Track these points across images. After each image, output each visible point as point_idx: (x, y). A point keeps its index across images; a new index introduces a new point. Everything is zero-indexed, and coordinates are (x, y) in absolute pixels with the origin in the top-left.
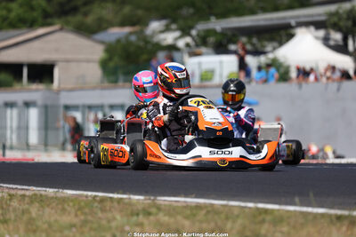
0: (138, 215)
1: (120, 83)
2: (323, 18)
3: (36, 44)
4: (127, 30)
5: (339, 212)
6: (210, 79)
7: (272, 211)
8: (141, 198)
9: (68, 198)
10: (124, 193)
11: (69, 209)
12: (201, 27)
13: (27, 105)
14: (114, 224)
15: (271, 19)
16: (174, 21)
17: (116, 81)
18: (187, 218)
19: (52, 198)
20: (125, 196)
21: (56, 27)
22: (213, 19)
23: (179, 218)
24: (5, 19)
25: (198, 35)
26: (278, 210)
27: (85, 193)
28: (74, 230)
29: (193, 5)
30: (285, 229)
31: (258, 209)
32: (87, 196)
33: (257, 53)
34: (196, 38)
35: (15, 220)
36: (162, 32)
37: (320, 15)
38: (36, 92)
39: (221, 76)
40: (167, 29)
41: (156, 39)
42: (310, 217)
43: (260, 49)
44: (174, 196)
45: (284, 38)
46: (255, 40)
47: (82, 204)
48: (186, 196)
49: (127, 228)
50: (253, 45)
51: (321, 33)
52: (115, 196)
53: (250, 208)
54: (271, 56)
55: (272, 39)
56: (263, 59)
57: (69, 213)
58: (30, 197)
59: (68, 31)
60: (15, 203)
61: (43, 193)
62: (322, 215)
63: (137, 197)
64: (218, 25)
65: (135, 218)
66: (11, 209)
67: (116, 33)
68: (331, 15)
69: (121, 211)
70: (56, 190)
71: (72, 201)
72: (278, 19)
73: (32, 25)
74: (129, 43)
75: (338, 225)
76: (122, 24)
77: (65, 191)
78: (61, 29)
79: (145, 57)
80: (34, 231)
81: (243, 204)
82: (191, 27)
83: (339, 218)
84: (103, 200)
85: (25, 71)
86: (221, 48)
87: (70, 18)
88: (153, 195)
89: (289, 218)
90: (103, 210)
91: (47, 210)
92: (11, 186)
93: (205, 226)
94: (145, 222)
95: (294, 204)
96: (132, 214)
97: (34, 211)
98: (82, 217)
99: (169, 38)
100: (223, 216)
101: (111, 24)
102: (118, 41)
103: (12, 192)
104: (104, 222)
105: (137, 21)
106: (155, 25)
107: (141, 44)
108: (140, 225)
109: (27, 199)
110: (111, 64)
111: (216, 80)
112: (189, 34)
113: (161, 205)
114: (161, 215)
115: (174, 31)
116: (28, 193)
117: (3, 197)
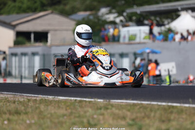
0: (100, 109)
3: (38, 21)
4: (88, 13)
6: (134, 39)
7: (176, 107)
8: (102, 100)
9: (61, 101)
10: (92, 98)
11: (61, 106)
12: (129, 11)
13: (34, 54)
14: (88, 114)
15: (168, 7)
16: (114, 8)
18: (129, 111)
19: (52, 101)
20: (92, 100)
21: (49, 12)
22: (135, 7)
23: (124, 111)
24: (20, 8)
25: (127, 15)
26: (180, 106)
27: (70, 98)
28: (65, 117)
30: (184, 116)
31: (168, 106)
32: (71, 100)
33: (159, 25)
34: (126, 17)
35: (32, 112)
36: (107, 14)
38: (39, 47)
39: (140, 37)
40: (110, 12)
41: (103, 18)
43: (161, 23)
44: (120, 99)
45: (174, 17)
46: (158, 19)
47: (69, 104)
48: (127, 99)
49: (95, 116)
50: (157, 21)
52: (87, 100)
53: (164, 105)
54: (167, 26)
55: (167, 18)
56: (163, 28)
57: (62, 108)
58: (40, 100)
59: (56, 14)
60: (31, 104)
61: (46, 98)
63: (99, 100)
64: (138, 10)
65: (99, 111)
66: (29, 106)
67: (82, 14)
69: (91, 107)
70: (53, 97)
71: (63, 102)
72: (171, 6)
73: (35, 11)
74: (89, 20)
76: (85, 10)
78: (52, 13)
79: (98, 28)
80: (43, 118)
81: (159, 103)
82: (123, 11)
84: (80, 101)
85: (32, 36)
86: (140, 23)
87: (57, 7)
88: (108, 99)
89: (186, 110)
90: (81, 107)
91: (50, 107)
92: (28, 95)
93: (139, 115)
94: (105, 113)
95: (189, 103)
96: (98, 109)
97: (42, 107)
98: (70, 111)
99: (111, 17)
100: (148, 109)
101: (79, 10)
102: (84, 19)
103: (29, 98)
104: (82, 113)
105: (94, 9)
106: (104, 10)
107: (96, 20)
108: (103, 114)
109: (38, 102)
111: (138, 40)
112: (122, 15)
113: (113, 104)
114: (114, 109)
115: (114, 13)
116: (38, 99)
117: (24, 100)
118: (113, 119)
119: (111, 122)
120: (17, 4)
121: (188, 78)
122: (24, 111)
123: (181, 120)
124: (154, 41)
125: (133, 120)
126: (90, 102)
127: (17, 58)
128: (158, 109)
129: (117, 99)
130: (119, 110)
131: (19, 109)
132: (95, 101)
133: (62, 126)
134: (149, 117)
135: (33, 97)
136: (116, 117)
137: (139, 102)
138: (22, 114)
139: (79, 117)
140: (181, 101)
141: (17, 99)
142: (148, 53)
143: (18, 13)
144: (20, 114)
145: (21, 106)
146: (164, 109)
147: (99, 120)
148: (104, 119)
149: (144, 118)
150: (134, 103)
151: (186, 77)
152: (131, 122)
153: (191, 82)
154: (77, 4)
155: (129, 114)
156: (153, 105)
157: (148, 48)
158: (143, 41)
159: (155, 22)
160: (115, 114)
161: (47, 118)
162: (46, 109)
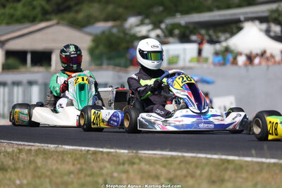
0: (124, 164)
1: (105, 66)
2: (266, 14)
3: (38, 35)
4: (109, 24)
6: (176, 63)
7: (233, 161)
8: (126, 151)
9: (67, 152)
10: (112, 148)
11: (67, 159)
12: (169, 21)
13: (31, 83)
14: (105, 171)
15: (225, 15)
16: (147, 17)
17: (101, 65)
18: (164, 166)
19: (54, 152)
20: (112, 150)
21: (54, 22)
22: (178, 16)
23: (158, 166)
24: (12, 16)
25: (166, 28)
26: (238, 160)
27: (80, 148)
28: (72, 176)
29: (162, 4)
30: (244, 175)
31: (221, 160)
32: (81, 151)
33: (212, 42)
34: (165, 31)
35: (24, 169)
36: (138, 25)
37: (263, 12)
38: (37, 73)
39: (184, 60)
40: (142, 23)
41: (132, 32)
42: (265, 166)
43: (214, 38)
44: (152, 150)
45: (235, 30)
46: (211, 32)
47: (78, 156)
48: (162, 150)
49: (115, 174)
50: (210, 36)
51: (264, 26)
52: (105, 150)
53: (215, 159)
54: (224, 44)
55: (224, 31)
56: (218, 47)
57: (68, 163)
58: (36, 151)
59: (63, 25)
60: (23, 156)
61: (46, 148)
62: (275, 164)
63: (122, 151)
64: (182, 20)
65: (121, 167)
66: (20, 160)
67: (102, 26)
68: (272, 11)
69: (110, 161)
70: (56, 146)
71: (70, 154)
73: (33, 20)
74: (111, 34)
76: (106, 20)
77: (64, 146)
78: (58, 24)
79: (124, 45)
80: (40, 177)
81: (209, 156)
82: (161, 22)
84: (95, 153)
85: (29, 57)
86: (184, 38)
87: (65, 15)
88: (135, 150)
89: (247, 166)
90: (95, 161)
91: (50, 161)
92: (19, 143)
93: (178, 172)
94: (130, 169)
95: (251, 156)
96: (119, 164)
97: (39, 161)
98: (79, 166)
99: (143, 30)
100: (193, 165)
101: (97, 20)
102: (103, 33)
103: (20, 147)
104: (96, 170)
105: (118, 18)
106: (132, 20)
107: (121, 35)
108: (126, 172)
109: (33, 153)
110: (97, 51)
111: (181, 64)
112: (159, 28)
113: (142, 157)
114: (143, 164)
115: (147, 24)
116: (33, 148)
117: (13, 151)
118: (142, 178)
119: (138, 182)
120: (8, 11)
122: (13, 167)
123: (239, 180)
126: (108, 153)
127: (6, 89)
128: (206, 164)
129: (148, 150)
130: (151, 165)
131: (5, 163)
132: (116, 152)
134: (193, 176)
135: (27, 145)
136: (145, 176)
137: (180, 154)
138: (9, 170)
140: (241, 152)
141: (3, 149)
143: (8, 24)
144: (6, 170)
145: (8, 159)
148: (128, 178)
149: (186, 177)
150: (172, 156)
154: (94, 11)
155: (164, 171)
156: (199, 158)
158: (188, 64)
159: (207, 37)
160: (143, 172)
161: (46, 177)
162: (44, 163)
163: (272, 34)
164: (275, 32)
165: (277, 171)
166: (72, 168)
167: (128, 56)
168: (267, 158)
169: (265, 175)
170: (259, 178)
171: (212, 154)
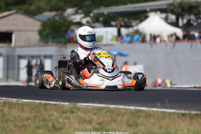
0: (66, 113)
1: (50, 43)
2: (165, 7)
4: (53, 13)
5: (183, 112)
6: (101, 41)
7: (144, 111)
8: (67, 104)
9: (25, 104)
10: (57, 101)
11: (26, 109)
12: (96, 11)
14: (53, 118)
15: (135, 7)
16: (80, 8)
17: (47, 42)
18: (95, 114)
19: (16, 103)
20: (58, 103)
21: (14, 11)
22: (102, 8)
23: (90, 114)
25: (94, 16)
26: (148, 110)
27: (34, 101)
28: (30, 121)
30: (152, 121)
31: (136, 110)
32: (35, 103)
33: (127, 26)
34: (93, 18)
36: (74, 14)
37: (163, 5)
38: (2, 48)
39: (107, 39)
40: (76, 13)
41: (70, 19)
42: (167, 114)
43: (128, 23)
44: (86, 103)
45: (143, 18)
46: (126, 20)
47: (34, 107)
48: (93, 103)
49: (60, 120)
50: (125, 22)
51: (164, 15)
52: (52, 103)
53: (131, 109)
54: (135, 28)
55: (135, 19)
56: (131, 30)
57: (26, 111)
58: (3, 103)
59: (20, 14)
61: (10, 101)
62: (174, 113)
64: (106, 11)
65: (64, 115)
67: (48, 15)
68: (170, 5)
69: (56, 111)
70: (17, 99)
71: (28, 105)
72: (140, 7)
74: (55, 21)
75: (183, 118)
76: (51, 10)
77: (23, 100)
78: (16, 13)
79: (64, 28)
80: (6, 122)
81: (127, 107)
82: (90, 12)
83: (183, 115)
84: (45, 104)
86: (107, 24)
87: (22, 7)
88: (74, 102)
89: (154, 114)
90: (46, 110)
91: (13, 110)
93: (105, 119)
94: (71, 116)
95: (157, 107)
96: (63, 112)
97: (6, 110)
98: (34, 114)
99: (77, 18)
100: (115, 113)
101: (45, 10)
102: (49, 19)
104: (47, 116)
105: (60, 9)
106: (70, 11)
107: (62, 21)
108: (68, 118)
109: (1, 105)
110: (45, 33)
111: (104, 42)
112: (89, 16)
113: (79, 107)
114: (80, 113)
115: (81, 14)
116: (1, 101)
118: (79, 123)
119: (77, 126)
121: (156, 81)
123: (148, 124)
124: (122, 43)
125: (100, 124)
126: (55, 105)
128: (125, 113)
129: (84, 103)
130: (85, 113)
132: (60, 104)
133: (26, 130)
134: (115, 121)
136: (82, 121)
137: (106, 106)
139: (44, 120)
140: (149, 105)
142: (115, 56)
146: (132, 113)
147: (64, 124)
148: (69, 123)
149: (110, 122)
150: (100, 107)
151: (154, 80)
152: (97, 126)
153: (159, 85)
154: (42, 4)
155: (95, 117)
156: (120, 108)
157: (115, 50)
158: (109, 42)
159: (123, 23)
160: (81, 118)
161: (11, 121)
162: (9, 111)
163: (169, 21)
164: (171, 20)
165: (176, 118)
166: (30, 115)
167: (67, 36)
168: (168, 109)
169: (167, 121)
170: (163, 123)
171: (129, 106)
